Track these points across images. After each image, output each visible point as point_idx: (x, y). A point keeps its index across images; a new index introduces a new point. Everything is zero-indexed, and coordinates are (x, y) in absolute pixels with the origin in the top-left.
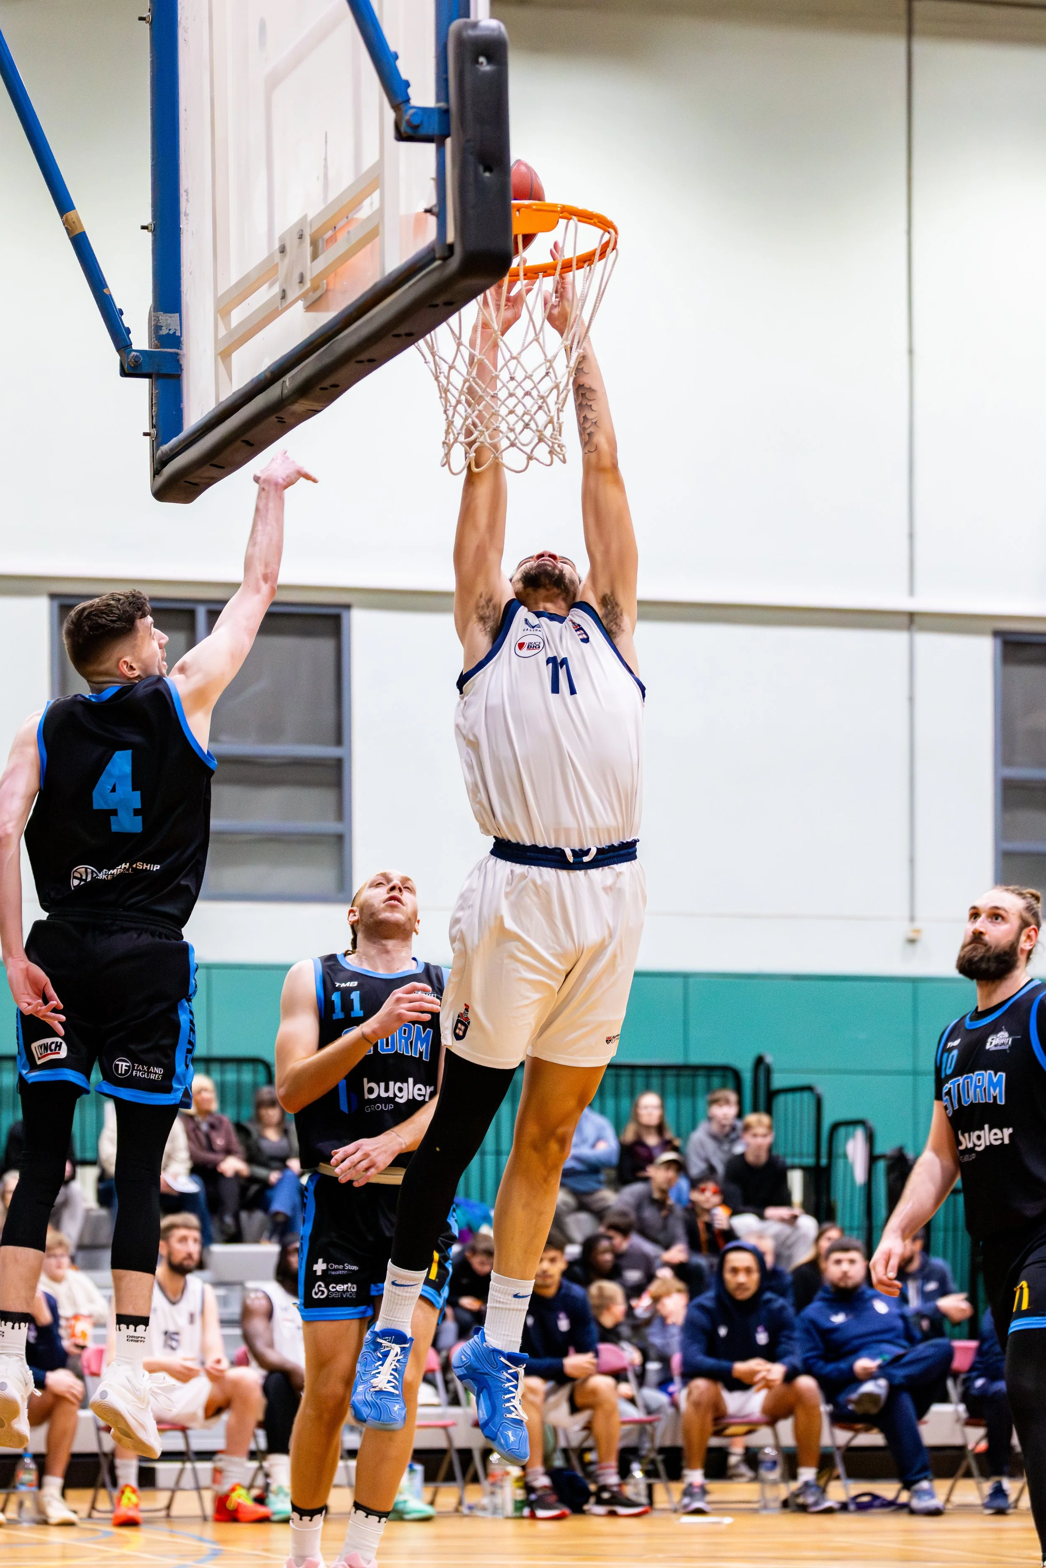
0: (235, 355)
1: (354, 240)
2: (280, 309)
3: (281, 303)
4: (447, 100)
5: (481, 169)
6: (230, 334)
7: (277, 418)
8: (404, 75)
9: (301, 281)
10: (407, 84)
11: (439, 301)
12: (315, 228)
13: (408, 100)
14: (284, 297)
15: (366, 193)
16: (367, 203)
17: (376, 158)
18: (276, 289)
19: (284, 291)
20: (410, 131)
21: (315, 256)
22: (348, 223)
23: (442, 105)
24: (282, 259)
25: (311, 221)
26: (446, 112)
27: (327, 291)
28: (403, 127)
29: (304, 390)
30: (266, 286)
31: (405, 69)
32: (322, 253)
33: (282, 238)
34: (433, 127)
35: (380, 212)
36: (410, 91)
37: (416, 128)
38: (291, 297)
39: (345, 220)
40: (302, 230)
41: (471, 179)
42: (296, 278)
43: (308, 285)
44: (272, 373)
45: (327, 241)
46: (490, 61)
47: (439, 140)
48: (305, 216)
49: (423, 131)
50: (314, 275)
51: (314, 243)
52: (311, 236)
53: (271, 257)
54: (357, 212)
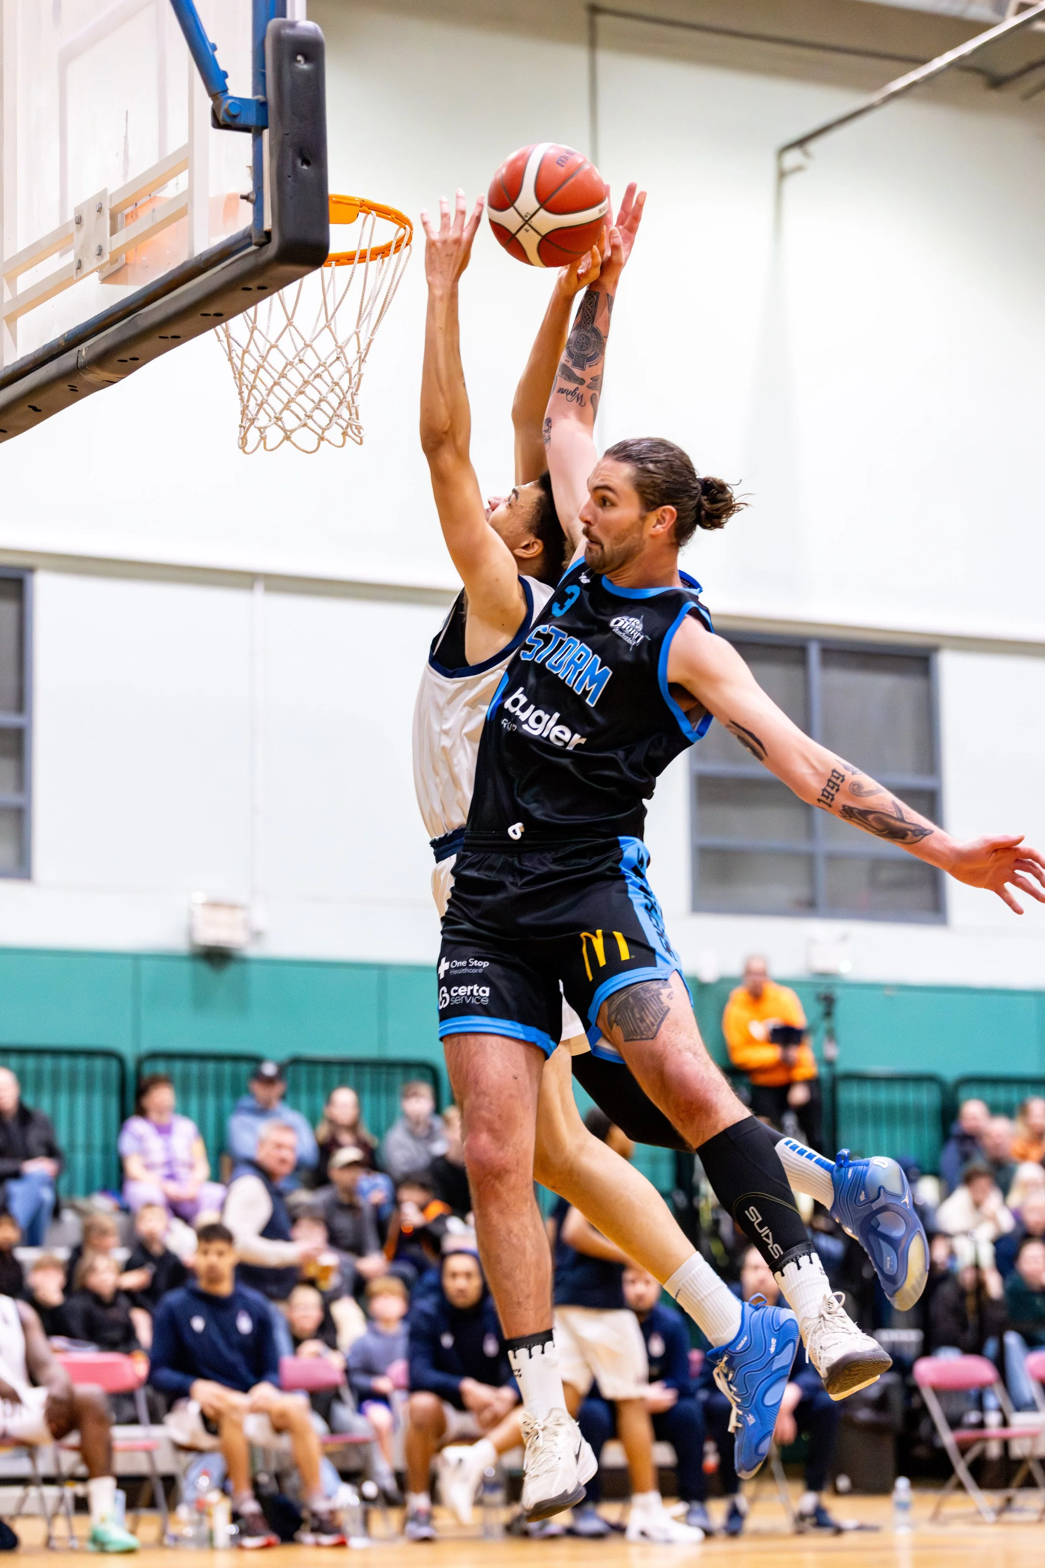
0: (21, 321)
1: (159, 218)
2: (75, 279)
3: (77, 273)
4: (265, 94)
5: (299, 162)
6: (16, 299)
7: (69, 386)
8: (223, 67)
9: (100, 253)
10: (225, 75)
11: (253, 285)
12: (116, 202)
13: (225, 90)
14: (79, 267)
15: (174, 173)
16: (171, 183)
17: (185, 141)
18: (70, 258)
19: (80, 262)
20: (228, 121)
21: (113, 231)
22: (150, 201)
23: (260, 97)
24: (78, 230)
25: (111, 195)
26: (264, 105)
27: (126, 264)
28: (221, 116)
29: (101, 360)
30: (57, 255)
31: (223, 60)
32: (122, 229)
33: (77, 210)
34: (250, 118)
35: (190, 192)
36: (228, 81)
37: (234, 117)
38: (86, 268)
39: (148, 198)
40: (101, 204)
41: (288, 171)
42: (94, 250)
43: (107, 257)
44: (67, 341)
45: (127, 216)
46: (307, 59)
47: (257, 132)
48: (105, 190)
49: (241, 121)
50: (114, 248)
51: (113, 217)
52: (111, 210)
53: (64, 227)
54: (162, 190)
